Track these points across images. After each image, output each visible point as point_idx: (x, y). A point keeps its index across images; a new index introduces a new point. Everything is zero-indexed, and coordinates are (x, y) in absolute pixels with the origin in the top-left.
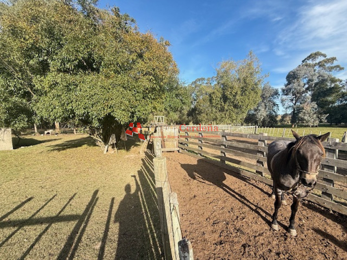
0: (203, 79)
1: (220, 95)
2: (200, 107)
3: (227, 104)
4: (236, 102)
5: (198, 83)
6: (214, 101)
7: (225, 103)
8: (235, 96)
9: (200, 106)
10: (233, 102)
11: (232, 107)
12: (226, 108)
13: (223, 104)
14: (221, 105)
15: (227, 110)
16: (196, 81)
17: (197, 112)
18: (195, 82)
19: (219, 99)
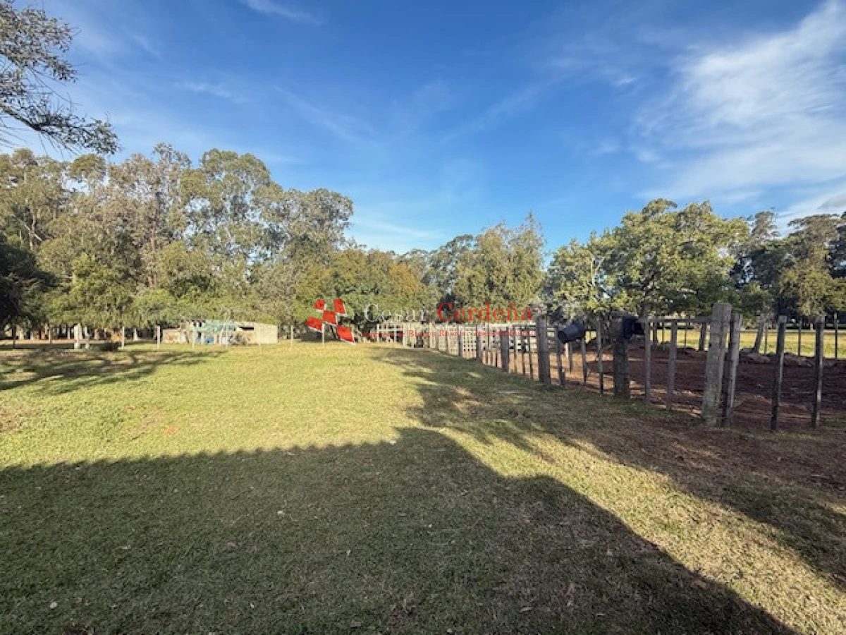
0: (469, 238)
1: (484, 280)
2: (461, 293)
3: (495, 293)
4: (506, 291)
5: (459, 244)
6: (475, 289)
7: (491, 292)
8: (504, 282)
9: (461, 290)
10: (502, 291)
11: (502, 298)
12: (493, 298)
13: (488, 293)
14: (486, 294)
15: (495, 303)
16: (454, 241)
17: (456, 302)
18: (453, 243)
19: (482, 286)
